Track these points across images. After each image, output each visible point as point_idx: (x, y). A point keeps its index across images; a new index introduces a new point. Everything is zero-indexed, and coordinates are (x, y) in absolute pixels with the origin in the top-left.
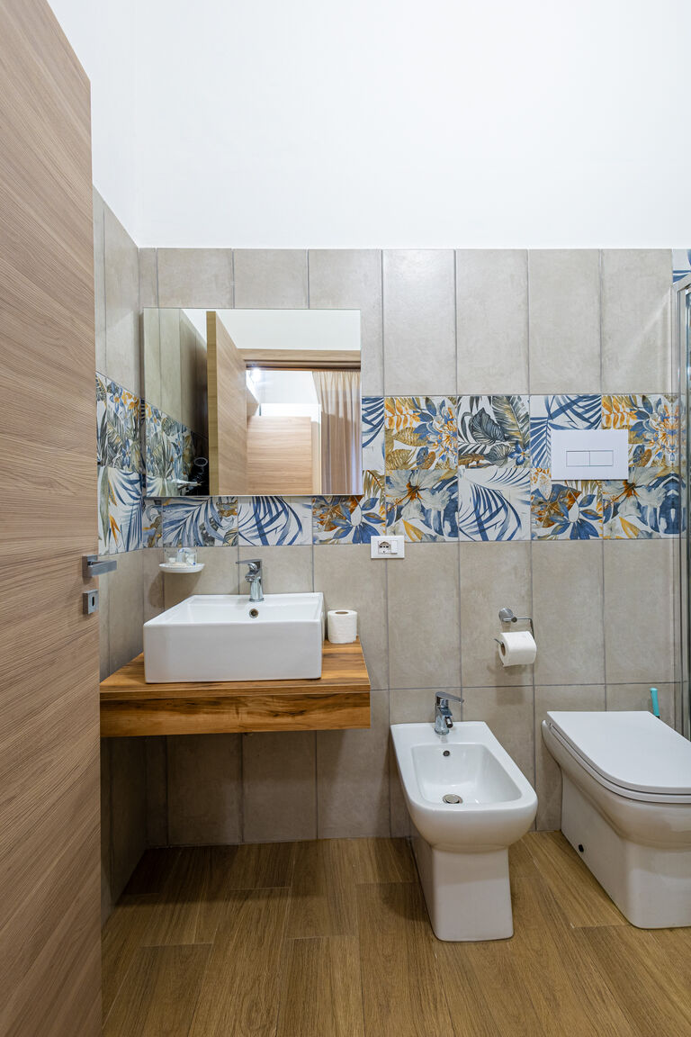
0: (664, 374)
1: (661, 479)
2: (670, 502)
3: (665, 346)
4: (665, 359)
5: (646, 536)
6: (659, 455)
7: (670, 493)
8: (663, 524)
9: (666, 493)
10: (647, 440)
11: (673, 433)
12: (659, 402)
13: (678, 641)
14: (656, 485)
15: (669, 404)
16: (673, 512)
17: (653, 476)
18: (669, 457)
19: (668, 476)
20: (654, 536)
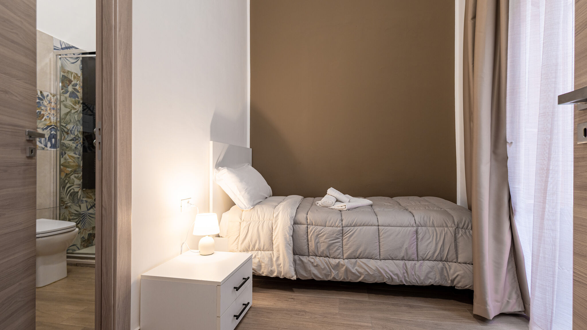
0: (50, 85)
1: (48, 126)
2: (52, 136)
3: (50, 74)
4: (50, 79)
5: (42, 149)
6: (48, 117)
7: (52, 132)
8: (49, 145)
9: (51, 132)
10: (42, 110)
11: (54, 109)
12: (48, 96)
13: (55, 191)
14: (46, 129)
15: (52, 98)
16: (53, 140)
17: (45, 125)
18: (52, 118)
19: (51, 126)
20: (45, 149)
